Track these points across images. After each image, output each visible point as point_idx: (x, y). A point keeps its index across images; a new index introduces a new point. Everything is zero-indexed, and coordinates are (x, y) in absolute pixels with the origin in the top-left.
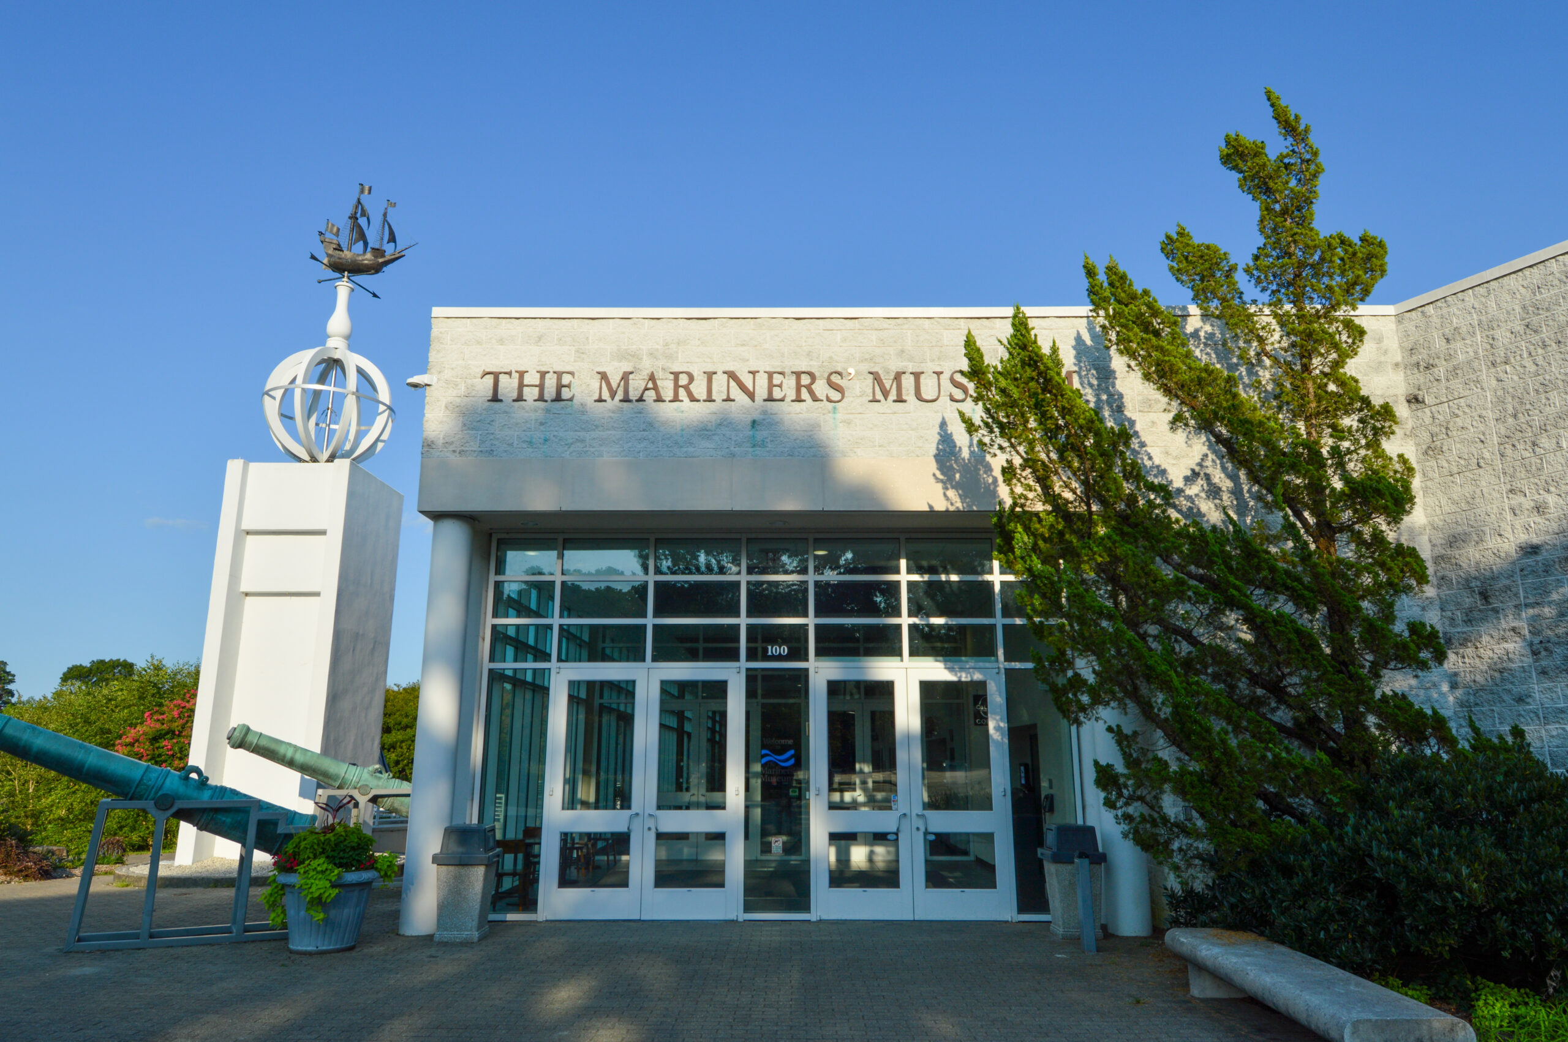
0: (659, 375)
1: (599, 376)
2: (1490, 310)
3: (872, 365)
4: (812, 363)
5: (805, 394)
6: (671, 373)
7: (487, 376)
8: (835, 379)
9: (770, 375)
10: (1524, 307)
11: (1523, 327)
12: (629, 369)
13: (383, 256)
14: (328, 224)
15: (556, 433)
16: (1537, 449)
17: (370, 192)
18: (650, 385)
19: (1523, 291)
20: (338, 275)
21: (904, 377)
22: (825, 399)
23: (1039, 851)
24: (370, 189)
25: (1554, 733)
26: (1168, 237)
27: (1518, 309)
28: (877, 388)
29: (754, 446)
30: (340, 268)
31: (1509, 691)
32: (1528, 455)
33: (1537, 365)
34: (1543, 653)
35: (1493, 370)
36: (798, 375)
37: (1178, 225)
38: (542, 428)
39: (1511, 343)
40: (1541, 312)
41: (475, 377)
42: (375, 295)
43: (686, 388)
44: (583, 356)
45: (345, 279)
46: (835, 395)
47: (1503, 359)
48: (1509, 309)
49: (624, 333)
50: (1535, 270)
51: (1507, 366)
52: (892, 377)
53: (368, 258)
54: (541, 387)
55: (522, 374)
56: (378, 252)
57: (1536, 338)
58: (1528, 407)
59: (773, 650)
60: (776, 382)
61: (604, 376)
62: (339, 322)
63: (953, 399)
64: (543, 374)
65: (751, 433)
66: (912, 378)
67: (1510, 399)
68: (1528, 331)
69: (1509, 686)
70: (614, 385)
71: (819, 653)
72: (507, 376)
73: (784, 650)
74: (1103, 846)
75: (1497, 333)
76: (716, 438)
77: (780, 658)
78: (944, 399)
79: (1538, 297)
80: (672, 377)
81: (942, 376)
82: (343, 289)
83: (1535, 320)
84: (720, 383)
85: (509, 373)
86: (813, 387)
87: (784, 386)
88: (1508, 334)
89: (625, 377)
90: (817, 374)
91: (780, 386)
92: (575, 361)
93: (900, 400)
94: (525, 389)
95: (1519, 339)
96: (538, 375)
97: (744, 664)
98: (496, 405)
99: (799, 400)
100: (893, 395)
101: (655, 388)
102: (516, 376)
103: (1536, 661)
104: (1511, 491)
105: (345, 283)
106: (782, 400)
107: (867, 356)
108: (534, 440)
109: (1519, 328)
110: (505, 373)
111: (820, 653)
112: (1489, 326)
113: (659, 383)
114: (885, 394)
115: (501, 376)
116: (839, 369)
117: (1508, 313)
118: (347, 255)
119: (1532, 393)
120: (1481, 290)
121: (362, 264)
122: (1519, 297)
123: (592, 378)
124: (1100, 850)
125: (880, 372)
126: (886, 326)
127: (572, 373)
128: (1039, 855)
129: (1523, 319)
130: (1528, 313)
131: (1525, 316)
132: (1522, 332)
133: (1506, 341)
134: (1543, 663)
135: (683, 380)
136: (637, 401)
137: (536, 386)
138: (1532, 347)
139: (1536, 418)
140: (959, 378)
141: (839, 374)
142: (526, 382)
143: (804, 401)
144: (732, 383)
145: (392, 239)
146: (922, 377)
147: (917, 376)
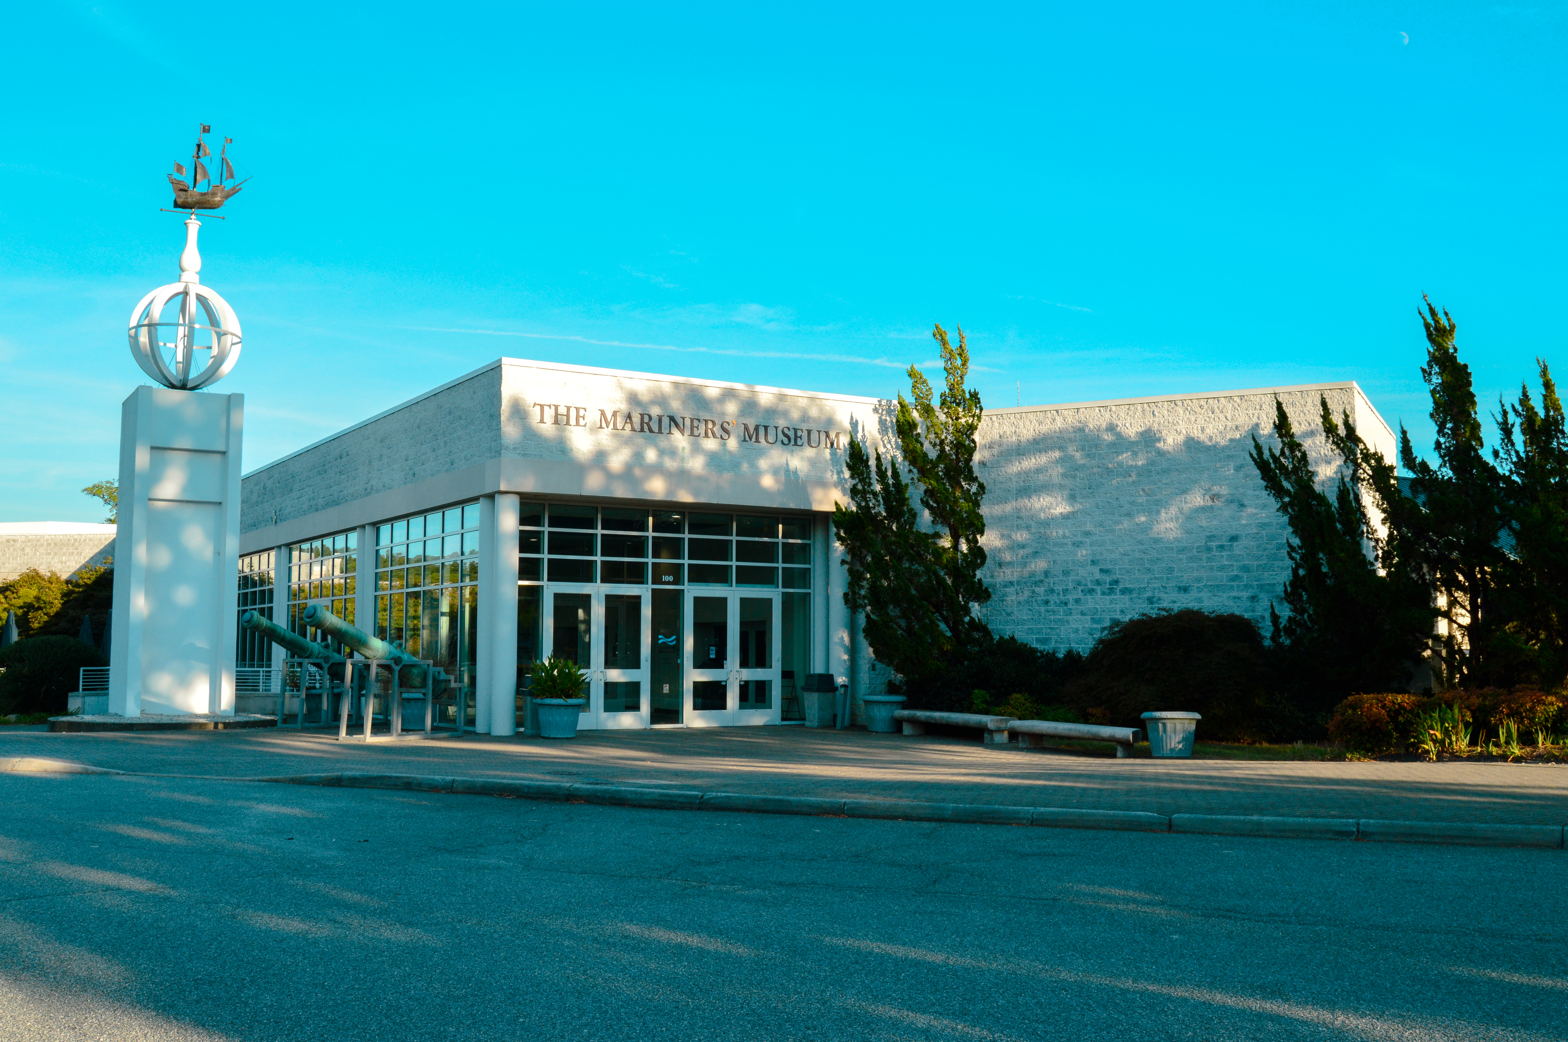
0: (633, 414)
1: (600, 412)
3: (744, 419)
4: (713, 415)
5: (710, 433)
6: (640, 414)
7: (536, 406)
8: (725, 425)
9: (692, 420)
10: (1034, 430)
12: (617, 409)
15: (576, 447)
18: (628, 421)
20: (187, 211)
21: (759, 428)
22: (720, 437)
27: (1032, 430)
28: (746, 433)
29: (683, 463)
30: (186, 205)
31: (1004, 610)
36: (706, 421)
41: (529, 407)
43: (648, 424)
44: (591, 398)
45: (196, 216)
46: (725, 436)
50: (1041, 414)
52: (754, 427)
54: (568, 416)
55: (556, 406)
59: (666, 578)
60: (695, 425)
61: (603, 413)
63: (783, 443)
64: (568, 408)
65: (682, 455)
66: (763, 428)
69: (1005, 608)
70: (609, 418)
71: (689, 581)
72: (548, 408)
73: (671, 578)
76: (663, 456)
77: (668, 583)
78: (779, 442)
80: (640, 416)
81: (778, 429)
84: (666, 421)
85: (550, 406)
86: (714, 429)
87: (700, 428)
90: (716, 422)
91: (697, 427)
92: (586, 401)
94: (559, 417)
96: (566, 409)
97: (650, 586)
98: (542, 426)
99: (706, 436)
100: (754, 439)
101: (631, 422)
102: (553, 407)
105: (194, 219)
106: (698, 436)
107: (741, 413)
108: (564, 450)
110: (547, 405)
111: (691, 580)
113: (633, 419)
114: (751, 437)
115: (545, 408)
116: (727, 420)
120: (1018, 416)
123: (596, 412)
125: (748, 424)
126: (751, 396)
127: (584, 408)
135: (646, 419)
136: (621, 429)
137: (565, 415)
140: (786, 431)
141: (727, 423)
142: (559, 412)
143: (710, 437)
144: (672, 424)
145: (230, 174)
146: (769, 428)
147: (766, 428)
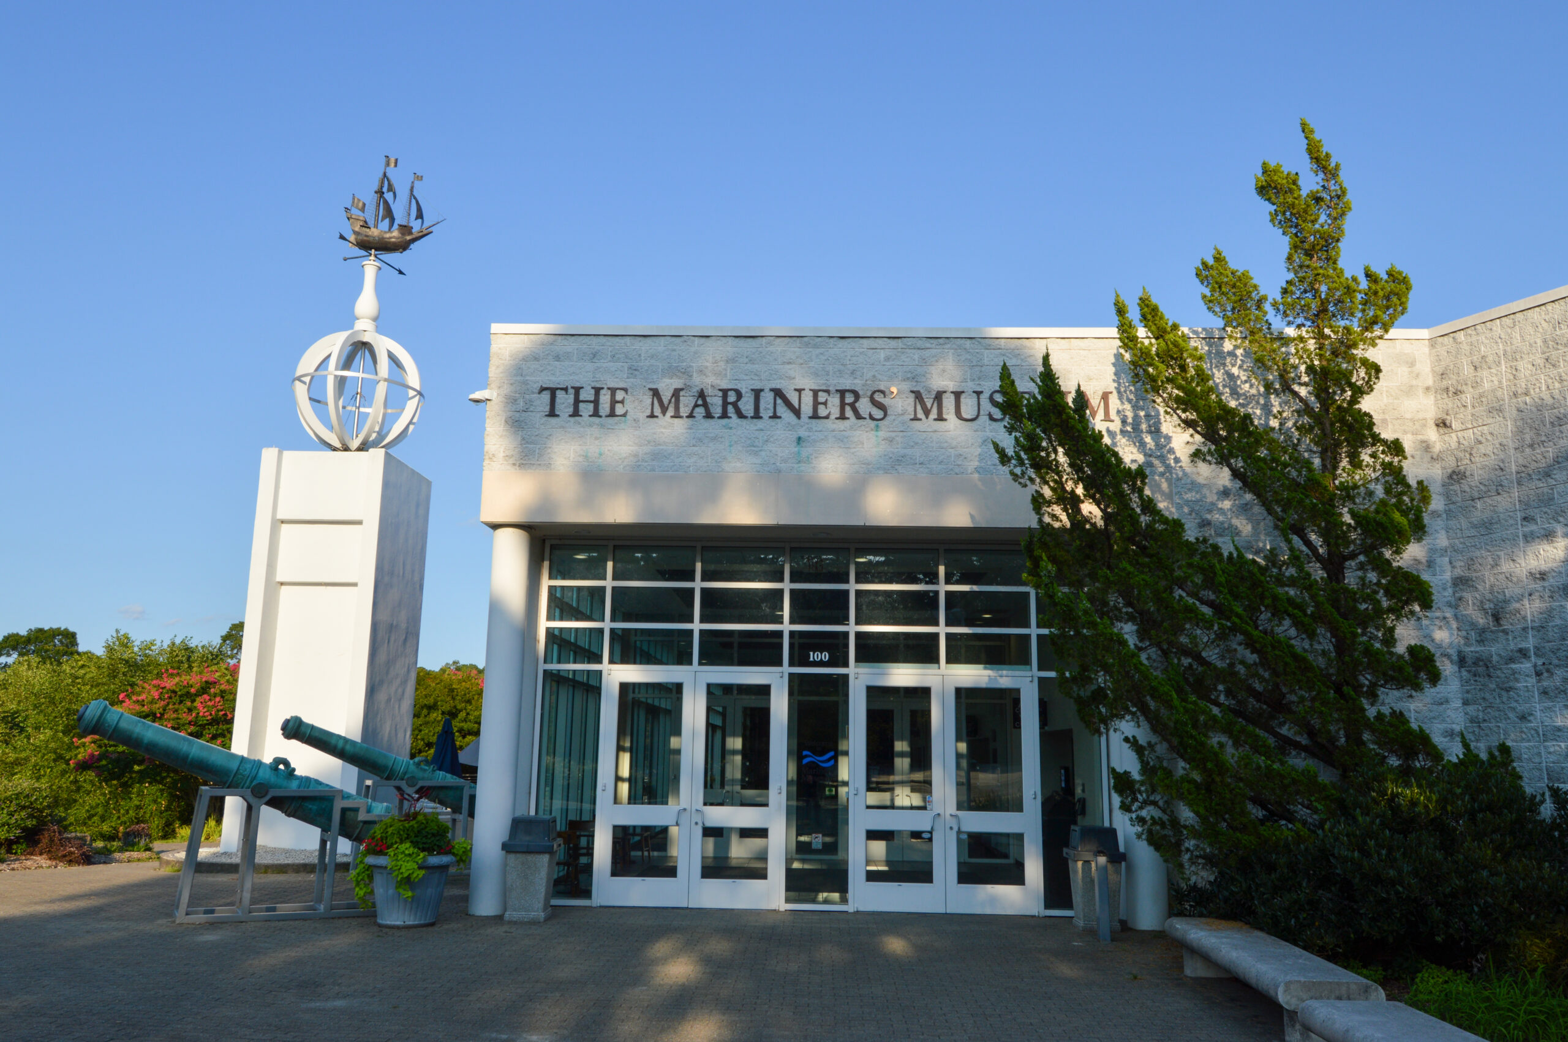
0: (709, 391)
1: (651, 393)
2: (1515, 341)
3: (915, 384)
4: (856, 381)
5: (849, 412)
6: (720, 390)
7: (544, 392)
8: (878, 397)
9: (815, 393)
10: (1545, 341)
11: (1543, 360)
12: (679, 387)
13: (410, 233)
14: (354, 199)
15: (610, 448)
16: (1550, 480)
17: (396, 165)
18: (700, 402)
19: (1545, 325)
20: (363, 253)
21: (944, 396)
22: (867, 417)
23: (1065, 850)
24: (396, 160)
25: (1552, 750)
26: (1204, 263)
27: (1539, 342)
28: (919, 407)
29: (799, 462)
30: (366, 245)
32: (1542, 485)
33: (1554, 398)
34: (1546, 674)
35: (1514, 400)
36: (842, 393)
37: (1215, 249)
38: (597, 442)
39: (1532, 375)
40: (1560, 347)
41: (533, 393)
42: (401, 272)
43: (735, 405)
44: (636, 372)
45: (372, 258)
46: (878, 414)
47: (1524, 391)
48: (1532, 341)
49: (674, 350)
50: (1556, 305)
51: (1527, 398)
52: (933, 396)
53: (395, 235)
54: (596, 402)
55: (577, 390)
56: (405, 229)
57: (1554, 372)
58: (1544, 438)
59: (815, 656)
60: (821, 399)
61: (656, 393)
62: (366, 303)
63: (992, 418)
64: (597, 391)
65: (796, 449)
66: (952, 397)
67: (1528, 430)
68: (1548, 365)
70: (666, 401)
71: (859, 659)
72: (563, 392)
73: (824, 656)
74: (1126, 847)
75: (1521, 365)
76: (763, 453)
77: (821, 664)
78: (984, 418)
79: (1558, 332)
80: (720, 394)
81: (982, 396)
82: (370, 267)
83: (1554, 354)
84: (767, 399)
85: (566, 389)
86: (857, 405)
87: (829, 404)
88: (1530, 366)
89: (676, 393)
90: (861, 393)
91: (825, 403)
92: (628, 378)
93: (940, 418)
94: (581, 405)
95: (1539, 372)
96: (593, 392)
97: (786, 669)
98: (553, 420)
99: (842, 417)
100: (934, 414)
101: (705, 405)
102: (572, 391)
103: (1539, 681)
104: (1525, 519)
105: (372, 262)
106: (827, 417)
107: (909, 375)
108: (589, 454)
109: (1540, 361)
110: (562, 389)
111: (861, 659)
112: (1513, 357)
113: (708, 399)
114: (927, 413)
115: (558, 392)
116: (882, 388)
117: (1531, 345)
118: (374, 232)
119: (1548, 426)
120: (1507, 321)
121: (390, 243)
122: (1541, 330)
123: (644, 394)
124: (1122, 849)
125: (922, 391)
126: (928, 345)
127: (625, 390)
128: (1065, 855)
129: (1543, 353)
130: (1548, 347)
131: (1545, 349)
132: (1542, 365)
133: (1528, 373)
134: (1545, 684)
135: (732, 398)
136: (687, 417)
137: (591, 402)
138: (1550, 381)
139: (1550, 449)
140: (994, 395)
141: (883, 392)
142: (582, 398)
143: (848, 418)
144: (779, 401)
145: (420, 215)
146: (963, 396)
147: (958, 395)
